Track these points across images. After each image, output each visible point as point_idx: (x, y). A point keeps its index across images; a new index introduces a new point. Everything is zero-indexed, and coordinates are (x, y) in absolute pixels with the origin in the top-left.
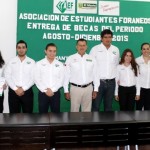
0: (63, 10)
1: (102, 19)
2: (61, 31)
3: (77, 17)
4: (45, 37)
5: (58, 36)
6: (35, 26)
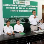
0: (16, 3)
4: (11, 11)
5: (15, 11)
6: (8, 8)
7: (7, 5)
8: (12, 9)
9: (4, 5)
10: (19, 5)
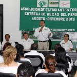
1: (61, 10)
2: (41, 16)
3: (49, 9)
4: (33, 19)
6: (28, 13)
7: (27, 9)
8: (34, 16)
9: (22, 9)
10: (48, 7)
